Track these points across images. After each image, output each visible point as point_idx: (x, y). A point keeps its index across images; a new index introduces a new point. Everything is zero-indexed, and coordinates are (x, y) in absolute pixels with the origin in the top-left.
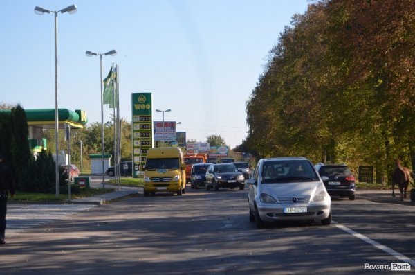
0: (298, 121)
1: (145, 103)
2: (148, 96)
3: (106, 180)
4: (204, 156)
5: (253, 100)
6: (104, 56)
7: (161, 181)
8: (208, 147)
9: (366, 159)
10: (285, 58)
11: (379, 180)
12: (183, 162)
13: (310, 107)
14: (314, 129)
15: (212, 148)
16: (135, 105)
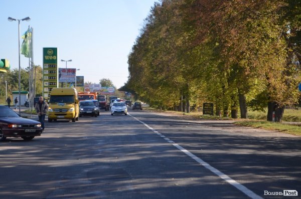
0: (162, 70)
1: (53, 55)
2: (54, 50)
3: (21, 110)
4: (95, 94)
5: (132, 54)
6: (21, 21)
7: (61, 112)
8: (100, 88)
9: (209, 98)
10: (155, 25)
11: (218, 114)
12: (77, 99)
13: (170, 61)
14: (173, 76)
15: (103, 88)
16: (45, 57)
